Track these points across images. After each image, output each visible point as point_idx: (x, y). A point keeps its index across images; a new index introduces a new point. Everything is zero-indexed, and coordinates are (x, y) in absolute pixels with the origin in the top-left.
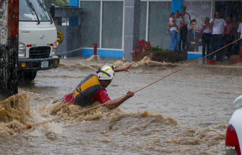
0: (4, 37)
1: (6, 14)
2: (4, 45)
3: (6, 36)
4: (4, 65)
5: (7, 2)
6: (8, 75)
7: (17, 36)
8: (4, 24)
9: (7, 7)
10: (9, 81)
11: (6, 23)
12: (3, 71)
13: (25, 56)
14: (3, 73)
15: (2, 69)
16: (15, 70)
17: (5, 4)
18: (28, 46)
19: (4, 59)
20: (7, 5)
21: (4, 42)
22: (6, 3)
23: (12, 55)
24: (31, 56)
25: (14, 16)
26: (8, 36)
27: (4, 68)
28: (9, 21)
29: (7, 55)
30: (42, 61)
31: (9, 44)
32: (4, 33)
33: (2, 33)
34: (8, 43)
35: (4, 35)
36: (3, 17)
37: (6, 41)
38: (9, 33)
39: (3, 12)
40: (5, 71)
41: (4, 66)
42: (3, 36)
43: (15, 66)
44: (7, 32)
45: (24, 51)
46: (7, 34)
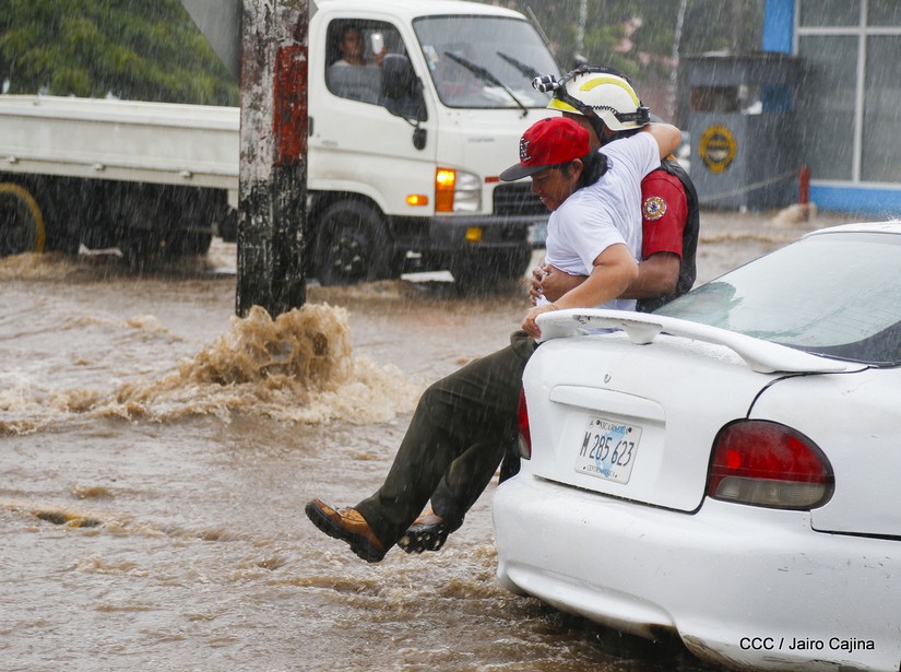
0: (265, 160)
1: (269, 101)
2: (265, 181)
3: (270, 159)
4: (265, 233)
5: (272, 68)
6: (275, 260)
7: (301, 157)
8: (264, 126)
9: (271, 80)
10: (278, 275)
11: (270, 123)
12: (262, 250)
13: (480, 207)
14: (260, 258)
15: (261, 244)
16: (296, 248)
17: (266, 72)
18: (489, 180)
19: (264, 219)
20: (273, 75)
21: (264, 172)
22: (269, 73)
23: (285, 209)
24: (499, 209)
25: (292, 105)
26: (275, 158)
27: (264, 241)
28: (277, 118)
29: (271, 209)
30: (531, 224)
31: (275, 179)
32: (265, 149)
33: (259, 150)
34: (275, 175)
35: (264, 154)
36: (262, 109)
37: (270, 172)
38: (276, 150)
39: (262, 95)
40: (267, 248)
41: (263, 237)
42: (262, 159)
43: (295, 237)
44: (271, 147)
45: (476, 195)
46: (271, 153)
